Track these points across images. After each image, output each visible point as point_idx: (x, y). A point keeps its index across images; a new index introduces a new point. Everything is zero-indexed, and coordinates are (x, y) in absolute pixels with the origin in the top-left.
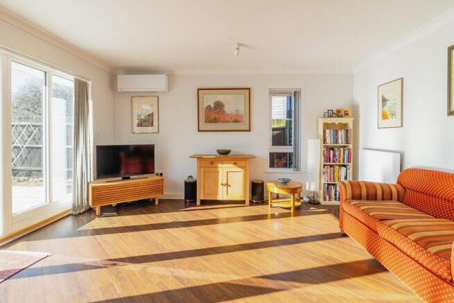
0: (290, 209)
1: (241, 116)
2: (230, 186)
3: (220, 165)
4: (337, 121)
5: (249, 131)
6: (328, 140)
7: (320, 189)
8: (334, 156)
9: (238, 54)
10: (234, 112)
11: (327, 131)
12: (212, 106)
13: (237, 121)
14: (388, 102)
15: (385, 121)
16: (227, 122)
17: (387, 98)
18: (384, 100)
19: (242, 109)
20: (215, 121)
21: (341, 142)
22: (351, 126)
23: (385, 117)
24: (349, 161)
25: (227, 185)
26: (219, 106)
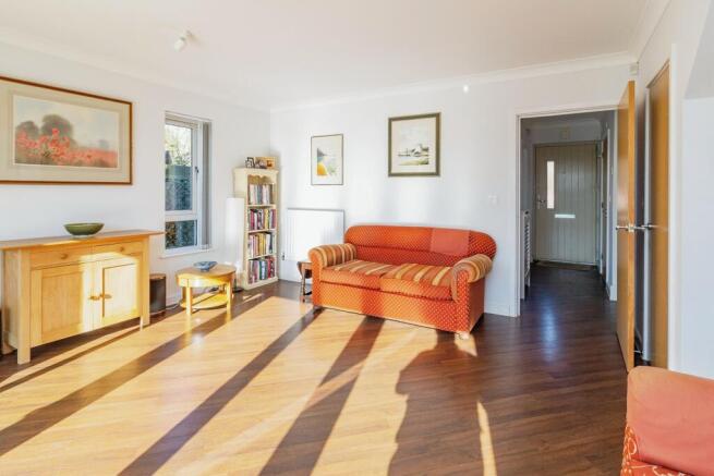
0: (224, 306)
1: (113, 154)
2: (109, 297)
3: (86, 258)
4: (261, 173)
5: (130, 183)
6: (252, 200)
7: (244, 269)
8: (259, 220)
9: (182, 49)
10: (96, 145)
11: (252, 187)
12: (39, 124)
13: (103, 164)
14: (325, 157)
15: (321, 177)
16: (80, 164)
17: (324, 152)
18: (320, 154)
19: (114, 140)
20: (47, 159)
21: (266, 202)
22: (274, 182)
23: (321, 172)
24: (273, 227)
25: (103, 296)
26: (56, 126)
